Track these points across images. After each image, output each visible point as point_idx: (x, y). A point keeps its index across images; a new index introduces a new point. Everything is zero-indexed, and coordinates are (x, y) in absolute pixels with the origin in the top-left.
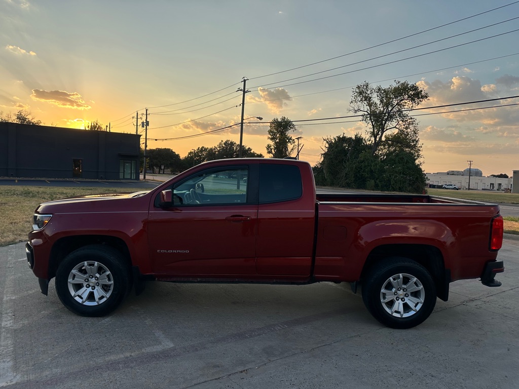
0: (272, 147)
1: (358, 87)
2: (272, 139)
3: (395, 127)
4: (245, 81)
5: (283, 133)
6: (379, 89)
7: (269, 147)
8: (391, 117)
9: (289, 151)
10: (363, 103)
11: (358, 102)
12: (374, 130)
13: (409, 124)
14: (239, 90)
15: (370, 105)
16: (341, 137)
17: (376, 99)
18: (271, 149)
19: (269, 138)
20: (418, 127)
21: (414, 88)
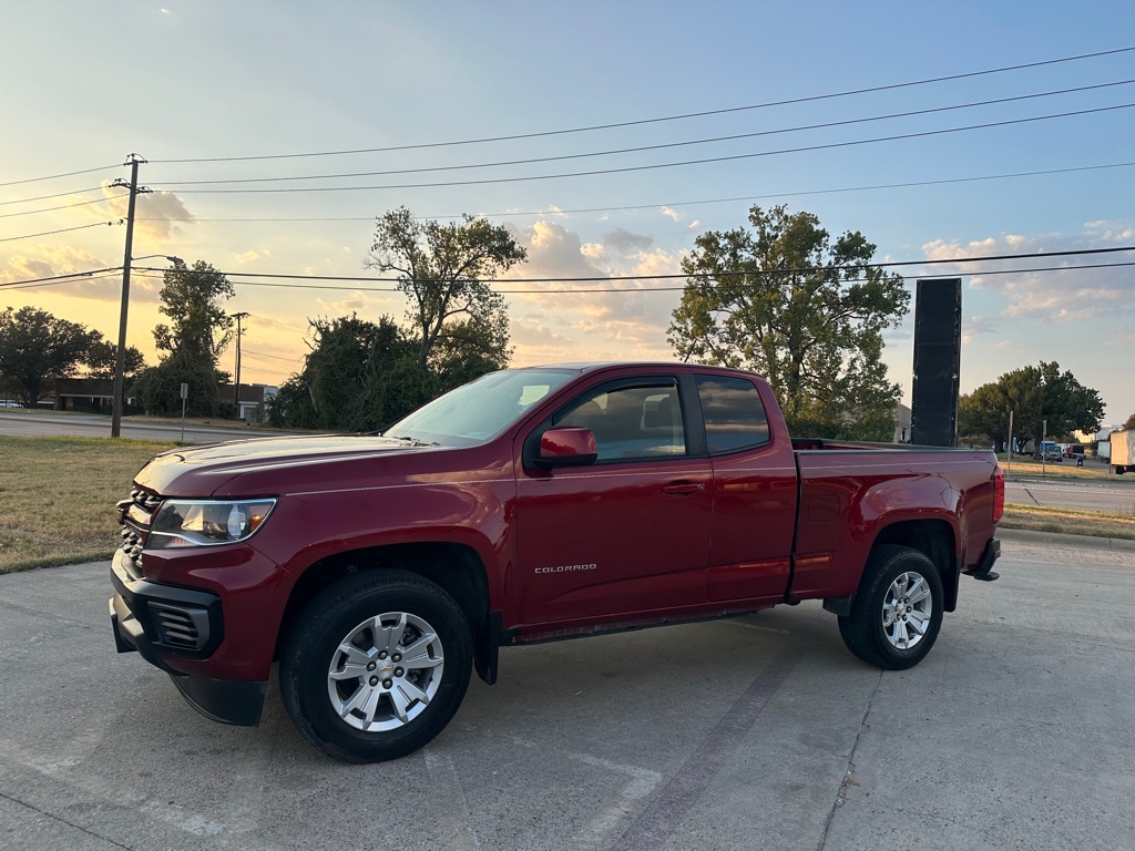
0: (171, 332)
1: (389, 218)
2: (170, 313)
3: (465, 309)
4: (135, 164)
5: (199, 301)
6: (433, 228)
7: (160, 332)
8: (456, 287)
9: (215, 345)
10: (400, 253)
11: (389, 250)
12: (422, 311)
13: (491, 306)
14: (118, 183)
15: (413, 258)
16: (349, 320)
17: (424, 246)
18: (168, 338)
19: (162, 310)
20: (509, 313)
21: (502, 235)
